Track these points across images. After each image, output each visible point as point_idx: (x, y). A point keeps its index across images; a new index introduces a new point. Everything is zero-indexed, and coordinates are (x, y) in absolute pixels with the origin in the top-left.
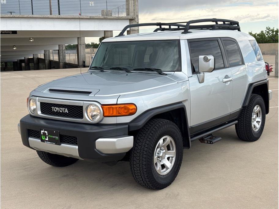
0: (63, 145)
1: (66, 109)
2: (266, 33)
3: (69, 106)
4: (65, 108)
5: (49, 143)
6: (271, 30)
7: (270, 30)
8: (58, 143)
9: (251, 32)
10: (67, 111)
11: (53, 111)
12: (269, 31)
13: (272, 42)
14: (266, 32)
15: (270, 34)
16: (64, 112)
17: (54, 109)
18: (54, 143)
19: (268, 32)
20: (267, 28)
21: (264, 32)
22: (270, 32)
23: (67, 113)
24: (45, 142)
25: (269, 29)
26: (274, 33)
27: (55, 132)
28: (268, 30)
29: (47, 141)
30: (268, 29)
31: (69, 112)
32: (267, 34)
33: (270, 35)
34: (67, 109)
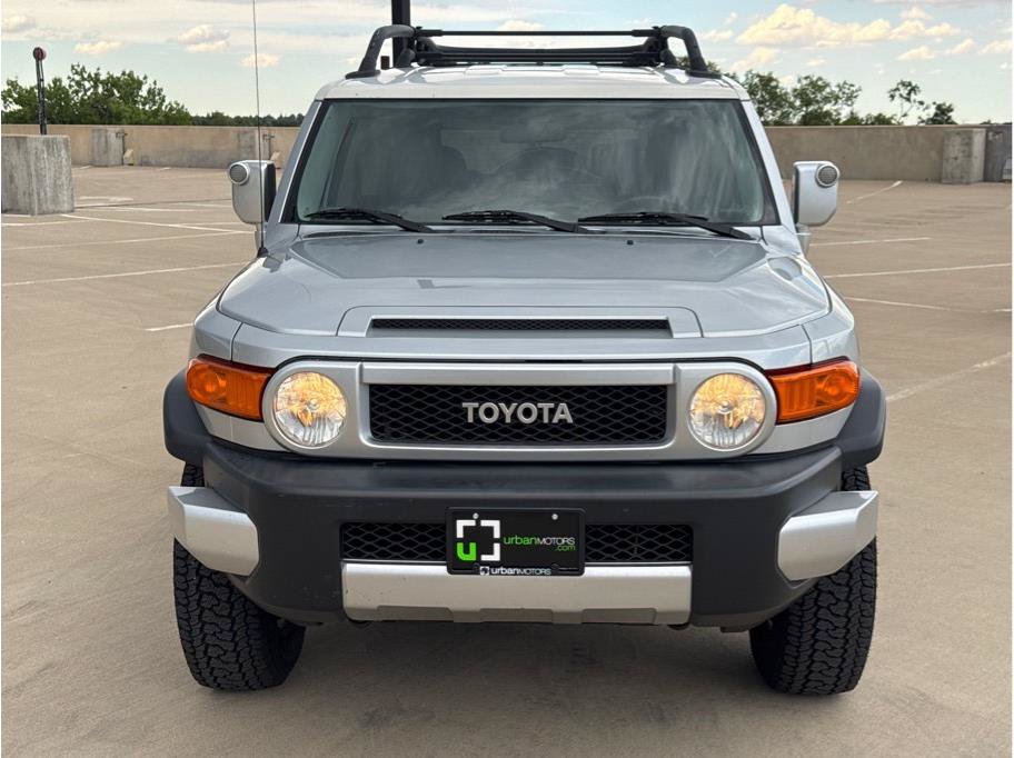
0: (591, 571)
1: (563, 406)
2: (70, 86)
3: (580, 389)
4: (557, 401)
5: (511, 571)
6: (89, 76)
7: (86, 76)
8: (570, 565)
9: (14, 80)
10: (564, 413)
11: (470, 419)
12: (84, 79)
13: (96, 119)
14: (73, 83)
15: (86, 91)
16: (546, 420)
17: (476, 411)
18: (546, 571)
19: (78, 83)
20: (73, 67)
21: (65, 83)
22: (87, 85)
23: (569, 426)
24: (477, 573)
25: (81, 74)
26: (100, 90)
27: (555, 517)
28: (77, 78)
29: (493, 565)
30: (77, 73)
31: (577, 421)
32: (77, 92)
33: (89, 93)
34: (570, 407)
